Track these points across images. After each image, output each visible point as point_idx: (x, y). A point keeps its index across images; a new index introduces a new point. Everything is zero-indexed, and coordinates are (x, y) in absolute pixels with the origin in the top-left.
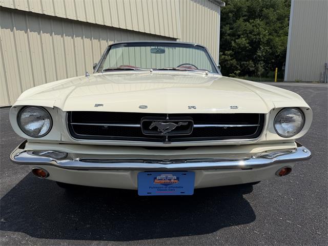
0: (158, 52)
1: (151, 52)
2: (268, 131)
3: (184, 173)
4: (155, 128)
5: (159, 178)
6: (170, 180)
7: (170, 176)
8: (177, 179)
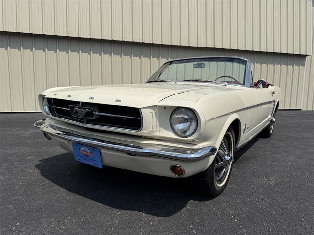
0: (199, 66)
1: (194, 67)
2: (162, 128)
3: (94, 149)
4: (76, 112)
5: (82, 149)
6: (88, 152)
7: (87, 149)
8: (91, 153)
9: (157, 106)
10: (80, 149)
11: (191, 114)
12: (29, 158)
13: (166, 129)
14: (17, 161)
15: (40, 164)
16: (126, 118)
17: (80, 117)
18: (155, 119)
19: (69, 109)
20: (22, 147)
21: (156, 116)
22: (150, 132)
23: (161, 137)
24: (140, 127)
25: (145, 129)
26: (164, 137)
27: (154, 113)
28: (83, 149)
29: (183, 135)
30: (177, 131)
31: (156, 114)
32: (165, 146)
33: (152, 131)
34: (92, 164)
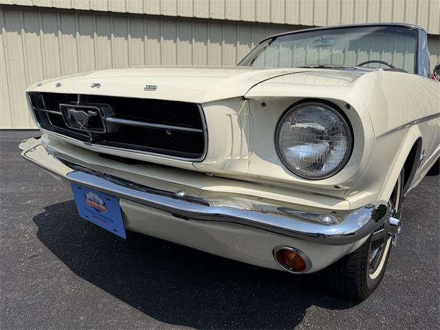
0: (324, 43)
2: (254, 154)
3: (109, 197)
4: (73, 119)
5: (88, 196)
6: (98, 203)
7: (97, 198)
8: (104, 205)
9: (243, 98)
10: (86, 196)
11: (334, 118)
12: (29, 202)
13: (264, 157)
14: (8, 208)
15: (43, 214)
16: (172, 131)
17: (81, 130)
18: (239, 134)
19: (61, 113)
20: (24, 184)
21: (241, 126)
22: (224, 164)
23: (252, 177)
24: (202, 152)
25: (214, 158)
26: (259, 177)
27: (235, 118)
28: (90, 195)
29: (310, 173)
30: (293, 164)
31: (240, 120)
32: (260, 199)
33: (232, 162)
34: (109, 227)
